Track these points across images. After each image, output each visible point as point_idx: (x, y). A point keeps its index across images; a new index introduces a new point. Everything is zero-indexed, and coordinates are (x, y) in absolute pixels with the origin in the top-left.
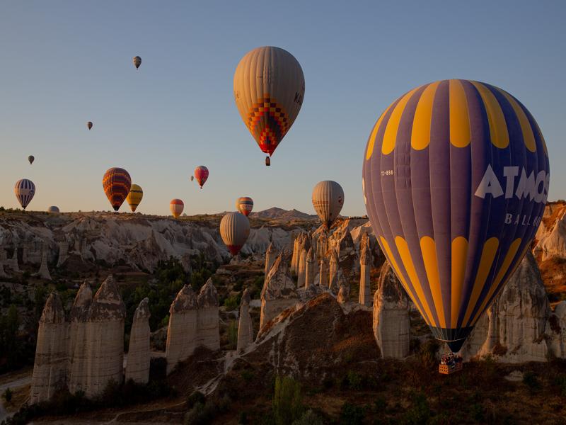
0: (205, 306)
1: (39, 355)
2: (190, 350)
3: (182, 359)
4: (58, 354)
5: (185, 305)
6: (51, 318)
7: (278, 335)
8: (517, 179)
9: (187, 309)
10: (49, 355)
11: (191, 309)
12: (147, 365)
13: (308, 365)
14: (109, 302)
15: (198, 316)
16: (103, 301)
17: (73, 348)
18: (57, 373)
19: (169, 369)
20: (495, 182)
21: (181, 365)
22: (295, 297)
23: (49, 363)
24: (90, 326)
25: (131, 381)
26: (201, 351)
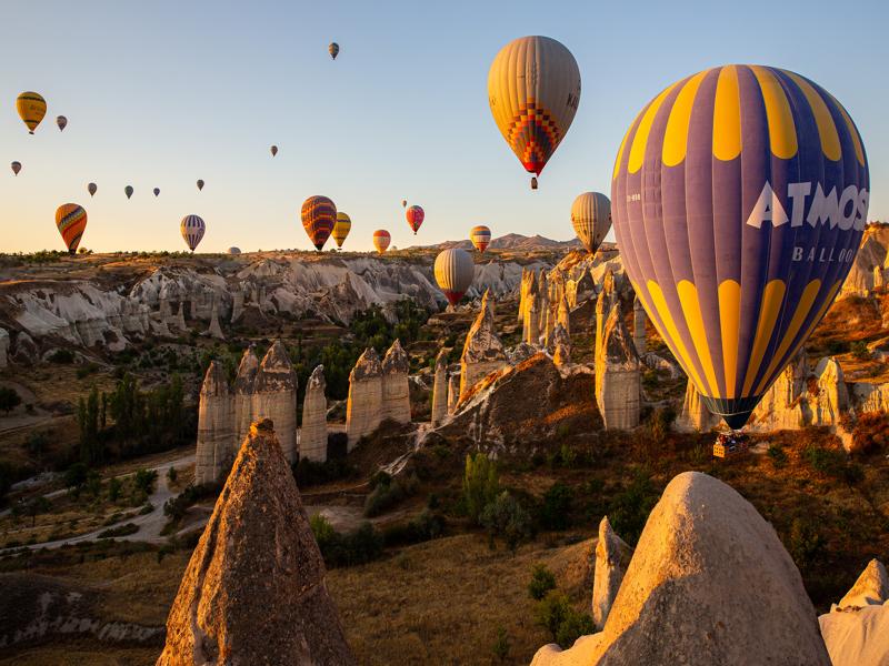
0: (392, 373)
1: (202, 431)
2: (376, 423)
3: (365, 435)
4: (223, 430)
5: (367, 372)
6: (212, 390)
7: (481, 404)
8: (809, 200)
9: (369, 376)
10: (213, 430)
11: (375, 375)
12: (324, 442)
13: (514, 440)
14: (277, 371)
15: (383, 384)
16: (270, 370)
17: (239, 424)
18: (223, 451)
19: (351, 445)
20: (776, 205)
21: (364, 441)
22: (502, 359)
23: (214, 440)
24: (257, 399)
25: (306, 459)
26: (388, 425)
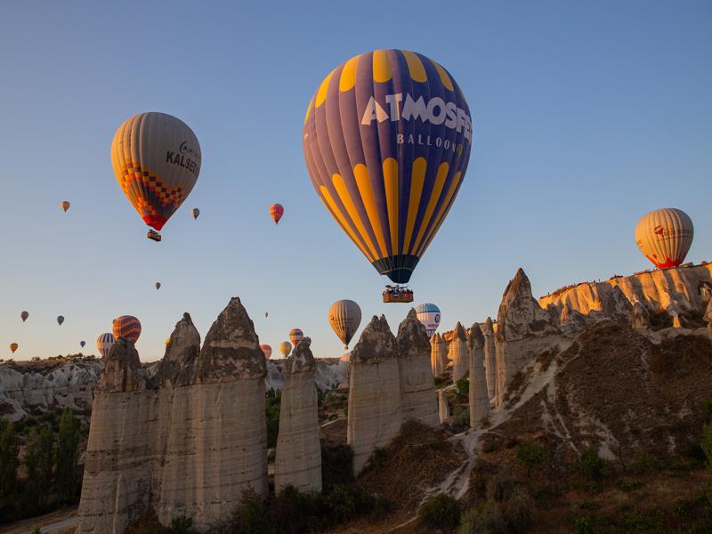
0: (411, 352)
1: (94, 454)
2: (394, 428)
3: (381, 445)
4: (134, 450)
5: (378, 349)
6: (117, 381)
7: (545, 389)
9: (382, 355)
10: (115, 452)
11: (390, 355)
12: (317, 460)
14: (235, 346)
15: (400, 369)
16: (223, 344)
17: (165, 438)
18: (133, 488)
19: (359, 464)
21: (380, 454)
22: (554, 333)
23: (115, 469)
24: (198, 393)
26: (412, 429)
